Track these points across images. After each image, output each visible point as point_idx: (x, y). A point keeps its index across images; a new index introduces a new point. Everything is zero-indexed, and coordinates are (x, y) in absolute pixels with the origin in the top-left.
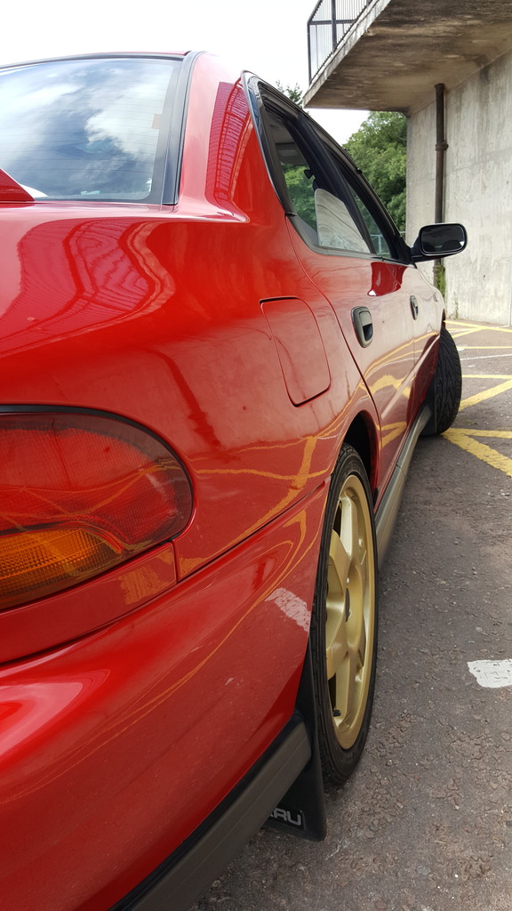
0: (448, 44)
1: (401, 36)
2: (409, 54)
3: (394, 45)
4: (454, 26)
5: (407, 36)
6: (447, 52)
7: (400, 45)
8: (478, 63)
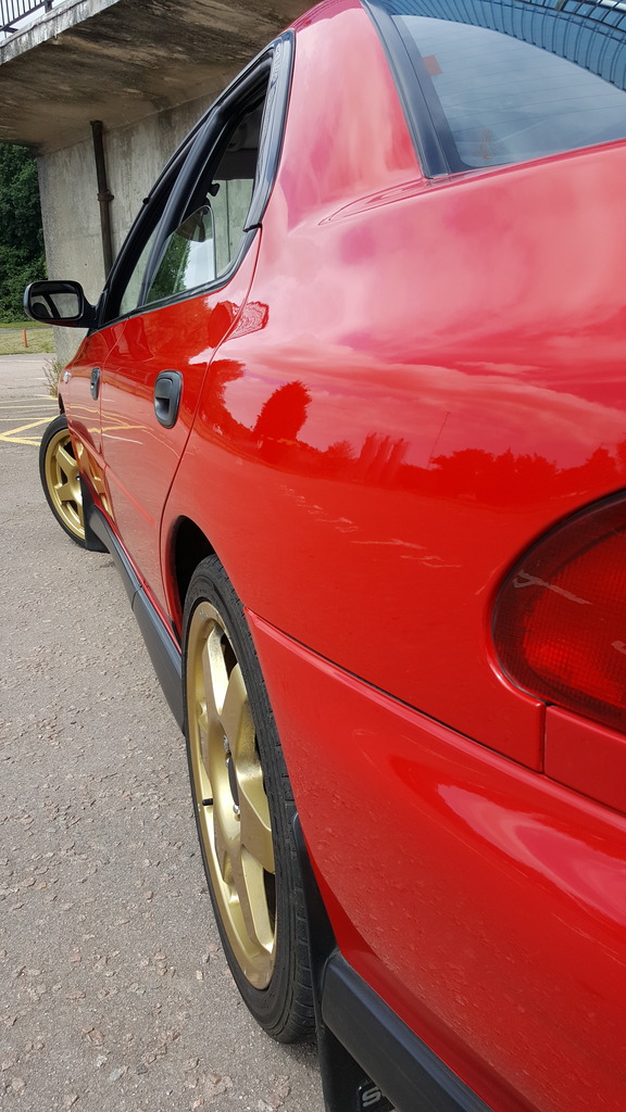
0: (137, 76)
1: (89, 53)
2: (86, 77)
3: (75, 63)
4: (157, 56)
5: (97, 55)
6: (129, 85)
7: (82, 65)
8: (156, 104)
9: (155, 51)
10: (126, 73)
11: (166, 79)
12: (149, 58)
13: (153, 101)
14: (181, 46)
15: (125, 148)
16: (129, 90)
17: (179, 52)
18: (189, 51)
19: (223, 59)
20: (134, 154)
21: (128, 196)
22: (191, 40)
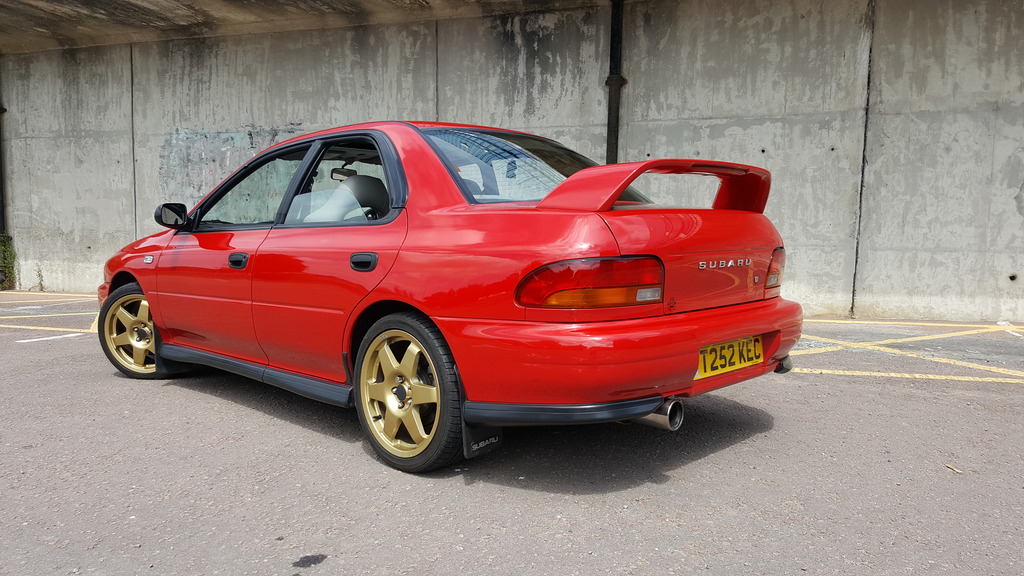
4: (78, 13)
8: (61, 43)
9: (79, 10)
10: (42, 18)
11: (79, 27)
12: (71, 12)
13: (58, 40)
14: (104, 10)
15: (23, 71)
16: (39, 29)
17: (101, 13)
18: (110, 14)
19: (138, 23)
20: (32, 77)
21: (23, 111)
22: (116, 9)
